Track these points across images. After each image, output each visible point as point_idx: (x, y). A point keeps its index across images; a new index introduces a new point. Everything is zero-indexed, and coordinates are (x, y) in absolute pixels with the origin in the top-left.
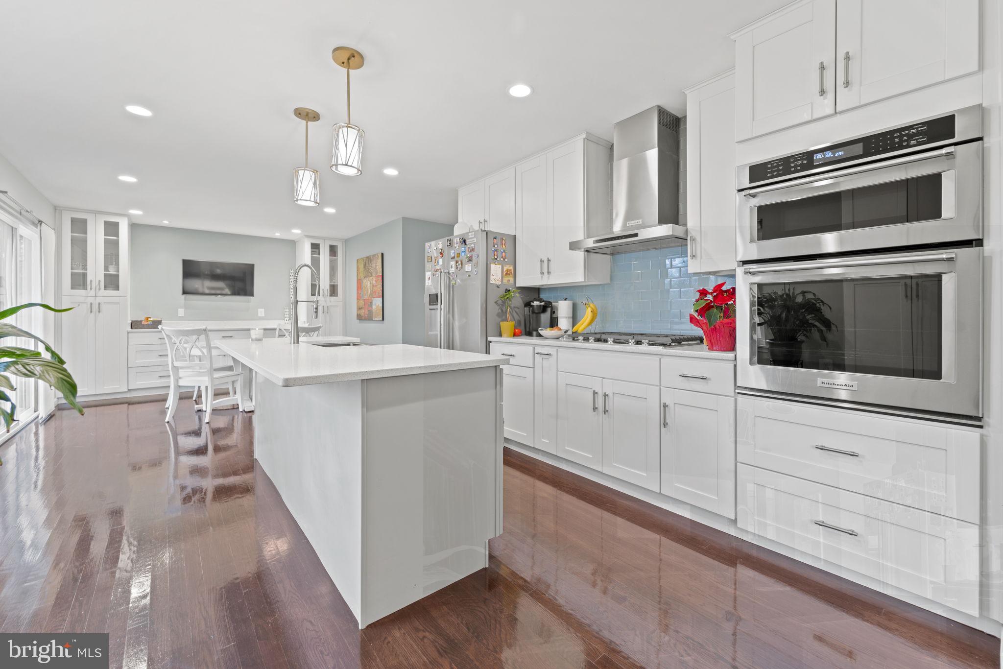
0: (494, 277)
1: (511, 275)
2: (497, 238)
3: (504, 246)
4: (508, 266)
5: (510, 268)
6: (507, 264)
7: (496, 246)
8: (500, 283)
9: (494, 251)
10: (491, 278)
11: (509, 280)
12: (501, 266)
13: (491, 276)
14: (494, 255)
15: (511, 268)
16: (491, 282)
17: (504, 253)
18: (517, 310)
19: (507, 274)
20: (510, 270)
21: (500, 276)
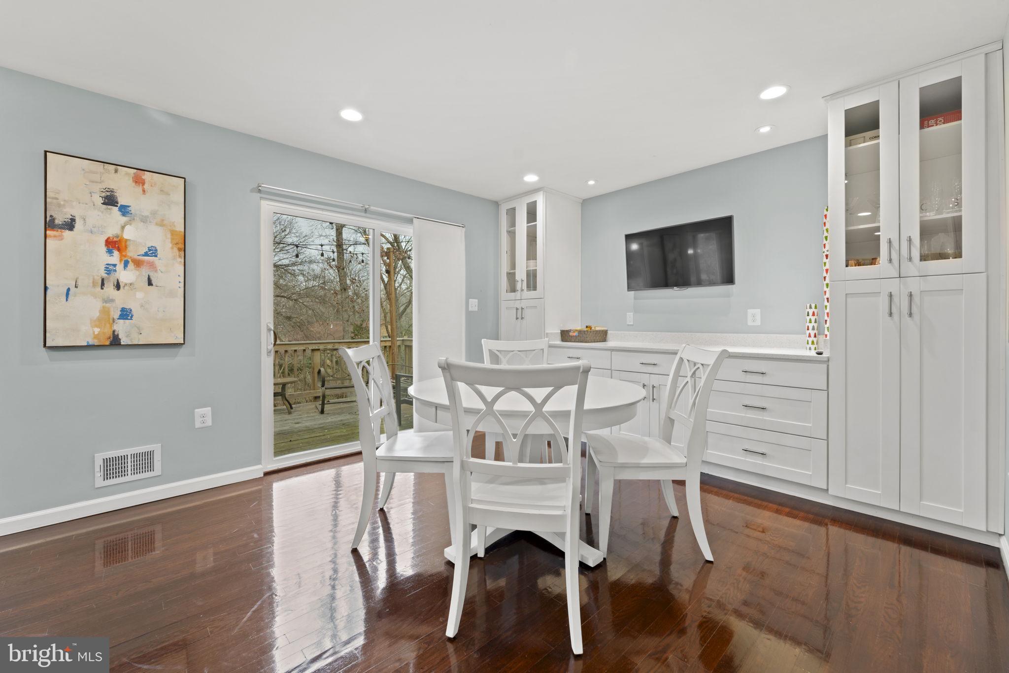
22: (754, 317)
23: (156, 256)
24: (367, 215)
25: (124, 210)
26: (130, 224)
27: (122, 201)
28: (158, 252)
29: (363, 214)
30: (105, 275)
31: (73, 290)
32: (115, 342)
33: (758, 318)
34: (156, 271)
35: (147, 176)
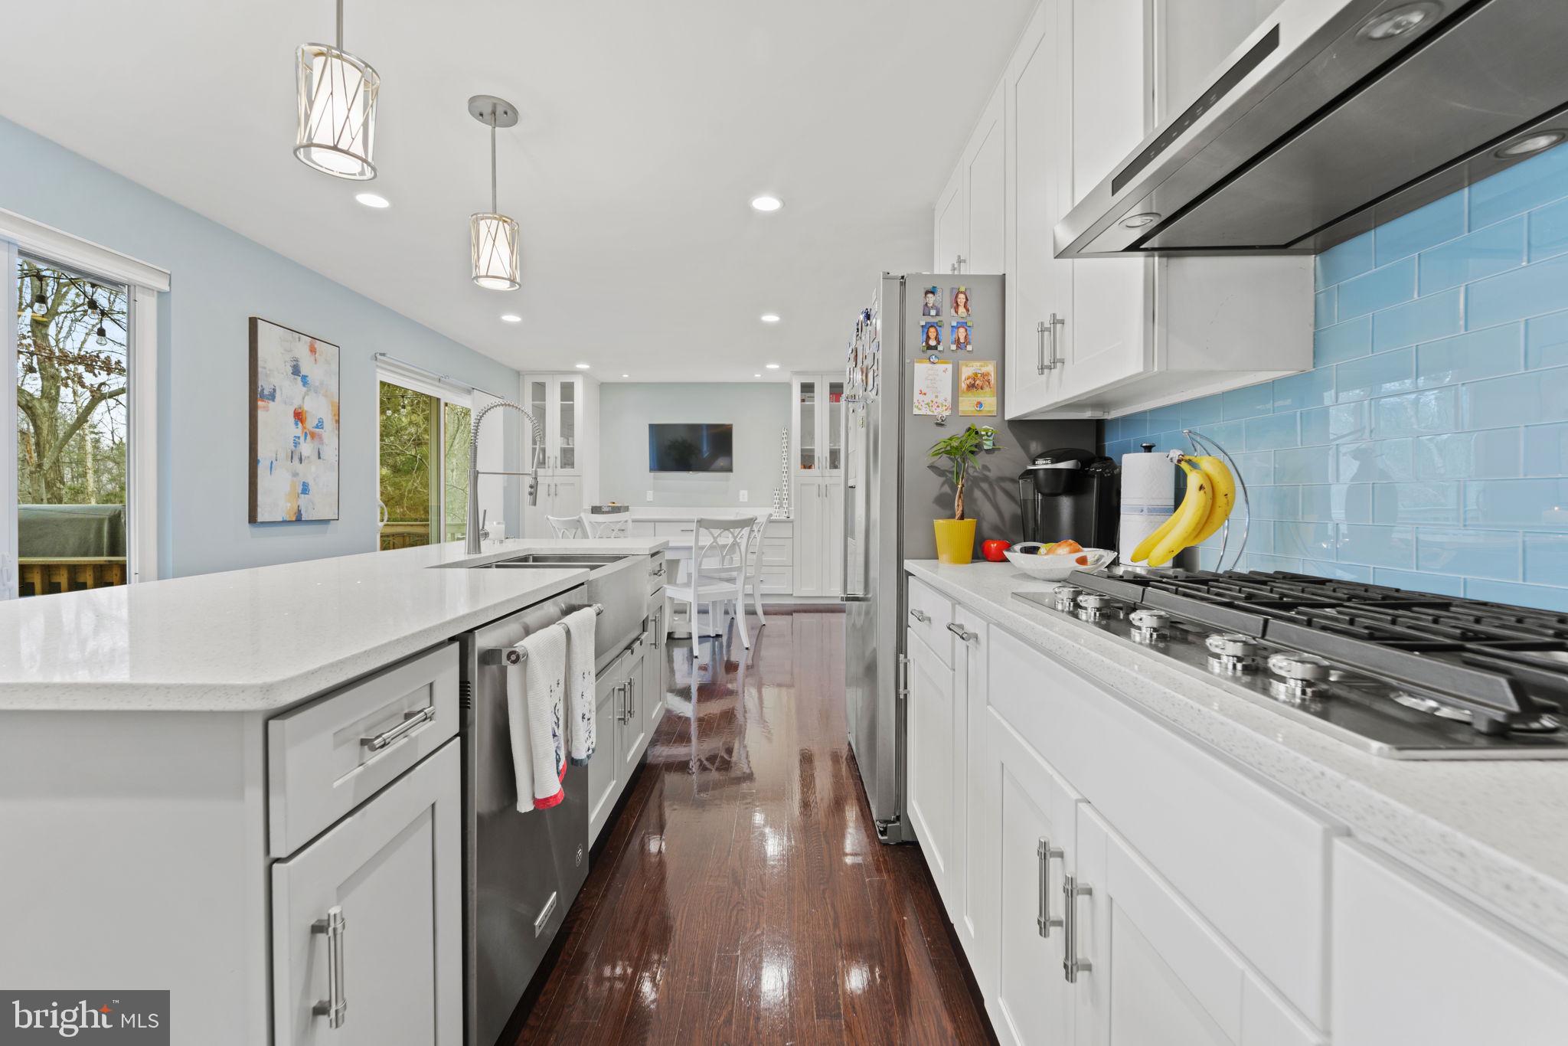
0: (927, 399)
1: (987, 389)
2: (939, 293)
3: (962, 310)
4: (978, 364)
5: (984, 370)
6: (973, 357)
7: (933, 312)
8: (948, 413)
9: (926, 328)
10: (915, 400)
11: (980, 404)
12: (950, 367)
13: (917, 396)
14: (928, 338)
15: (990, 368)
16: (916, 411)
17: (962, 330)
18: (1009, 486)
19: (972, 387)
20: (988, 374)
21: (946, 393)
22: (744, 495)
23: (322, 428)
24: (441, 385)
25: (305, 380)
26: (308, 395)
27: (303, 372)
28: (325, 424)
29: (437, 384)
30: (294, 448)
31: (274, 463)
32: (299, 520)
33: (746, 496)
34: (323, 444)
35: (318, 344)
